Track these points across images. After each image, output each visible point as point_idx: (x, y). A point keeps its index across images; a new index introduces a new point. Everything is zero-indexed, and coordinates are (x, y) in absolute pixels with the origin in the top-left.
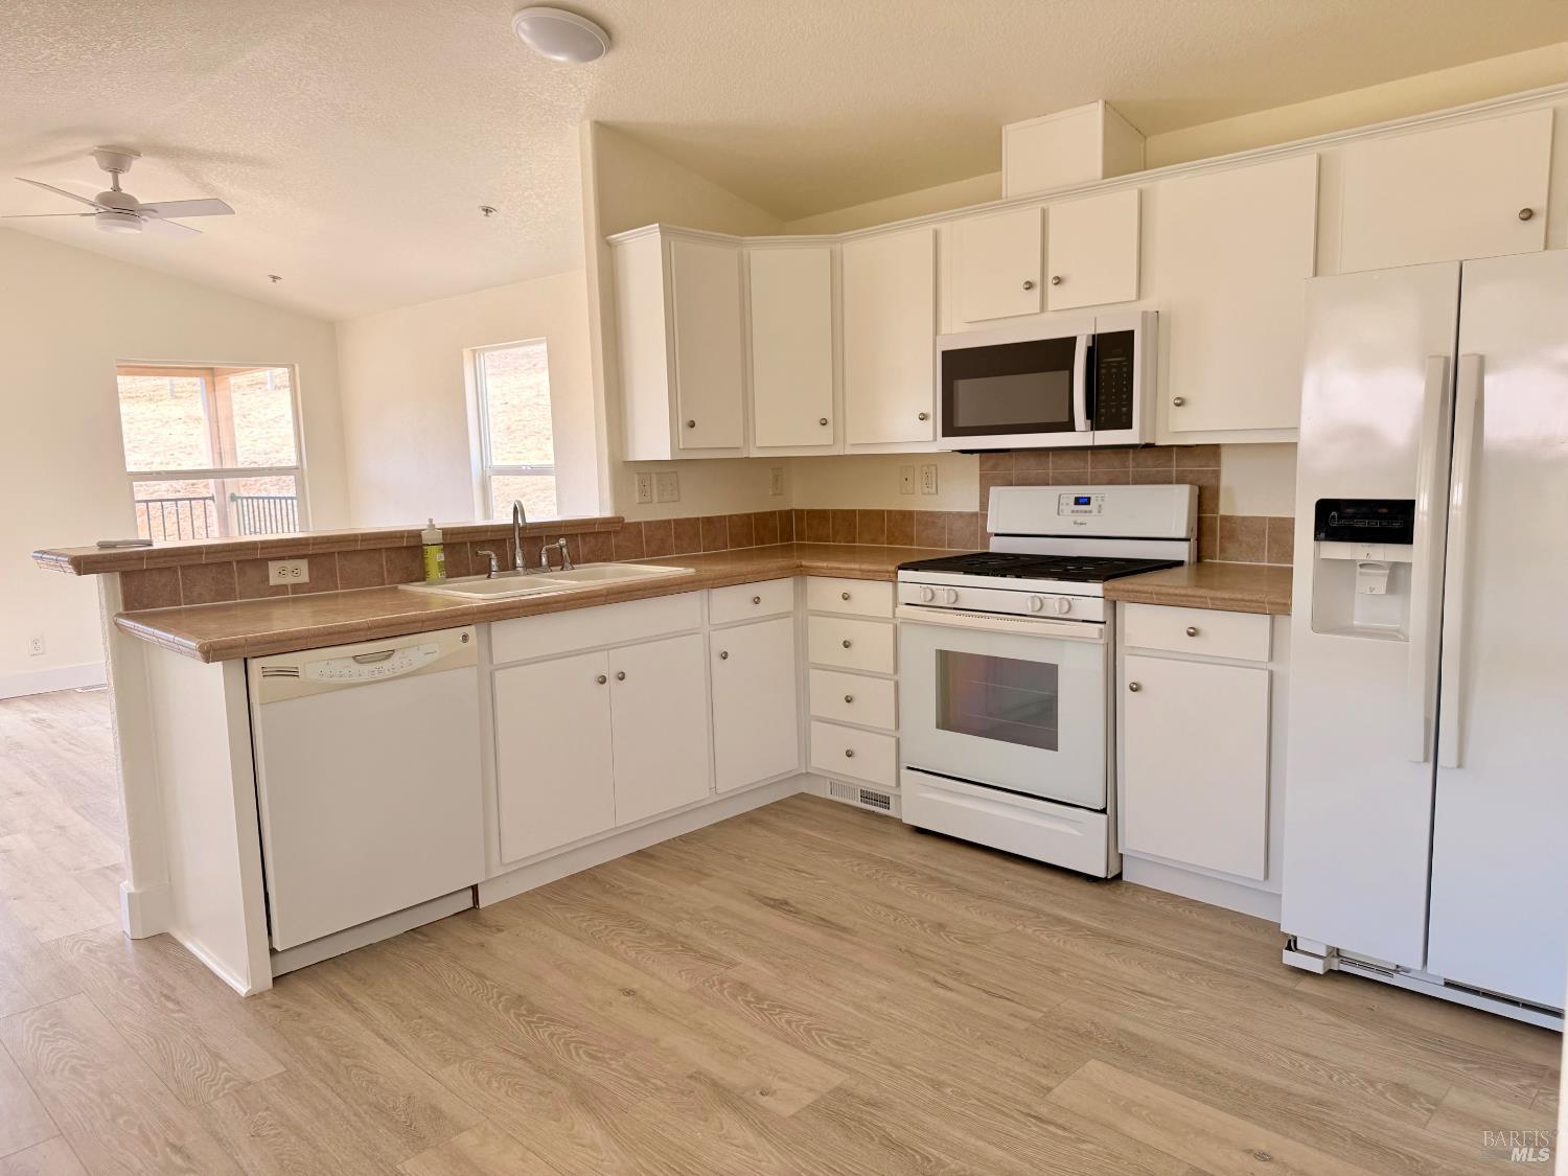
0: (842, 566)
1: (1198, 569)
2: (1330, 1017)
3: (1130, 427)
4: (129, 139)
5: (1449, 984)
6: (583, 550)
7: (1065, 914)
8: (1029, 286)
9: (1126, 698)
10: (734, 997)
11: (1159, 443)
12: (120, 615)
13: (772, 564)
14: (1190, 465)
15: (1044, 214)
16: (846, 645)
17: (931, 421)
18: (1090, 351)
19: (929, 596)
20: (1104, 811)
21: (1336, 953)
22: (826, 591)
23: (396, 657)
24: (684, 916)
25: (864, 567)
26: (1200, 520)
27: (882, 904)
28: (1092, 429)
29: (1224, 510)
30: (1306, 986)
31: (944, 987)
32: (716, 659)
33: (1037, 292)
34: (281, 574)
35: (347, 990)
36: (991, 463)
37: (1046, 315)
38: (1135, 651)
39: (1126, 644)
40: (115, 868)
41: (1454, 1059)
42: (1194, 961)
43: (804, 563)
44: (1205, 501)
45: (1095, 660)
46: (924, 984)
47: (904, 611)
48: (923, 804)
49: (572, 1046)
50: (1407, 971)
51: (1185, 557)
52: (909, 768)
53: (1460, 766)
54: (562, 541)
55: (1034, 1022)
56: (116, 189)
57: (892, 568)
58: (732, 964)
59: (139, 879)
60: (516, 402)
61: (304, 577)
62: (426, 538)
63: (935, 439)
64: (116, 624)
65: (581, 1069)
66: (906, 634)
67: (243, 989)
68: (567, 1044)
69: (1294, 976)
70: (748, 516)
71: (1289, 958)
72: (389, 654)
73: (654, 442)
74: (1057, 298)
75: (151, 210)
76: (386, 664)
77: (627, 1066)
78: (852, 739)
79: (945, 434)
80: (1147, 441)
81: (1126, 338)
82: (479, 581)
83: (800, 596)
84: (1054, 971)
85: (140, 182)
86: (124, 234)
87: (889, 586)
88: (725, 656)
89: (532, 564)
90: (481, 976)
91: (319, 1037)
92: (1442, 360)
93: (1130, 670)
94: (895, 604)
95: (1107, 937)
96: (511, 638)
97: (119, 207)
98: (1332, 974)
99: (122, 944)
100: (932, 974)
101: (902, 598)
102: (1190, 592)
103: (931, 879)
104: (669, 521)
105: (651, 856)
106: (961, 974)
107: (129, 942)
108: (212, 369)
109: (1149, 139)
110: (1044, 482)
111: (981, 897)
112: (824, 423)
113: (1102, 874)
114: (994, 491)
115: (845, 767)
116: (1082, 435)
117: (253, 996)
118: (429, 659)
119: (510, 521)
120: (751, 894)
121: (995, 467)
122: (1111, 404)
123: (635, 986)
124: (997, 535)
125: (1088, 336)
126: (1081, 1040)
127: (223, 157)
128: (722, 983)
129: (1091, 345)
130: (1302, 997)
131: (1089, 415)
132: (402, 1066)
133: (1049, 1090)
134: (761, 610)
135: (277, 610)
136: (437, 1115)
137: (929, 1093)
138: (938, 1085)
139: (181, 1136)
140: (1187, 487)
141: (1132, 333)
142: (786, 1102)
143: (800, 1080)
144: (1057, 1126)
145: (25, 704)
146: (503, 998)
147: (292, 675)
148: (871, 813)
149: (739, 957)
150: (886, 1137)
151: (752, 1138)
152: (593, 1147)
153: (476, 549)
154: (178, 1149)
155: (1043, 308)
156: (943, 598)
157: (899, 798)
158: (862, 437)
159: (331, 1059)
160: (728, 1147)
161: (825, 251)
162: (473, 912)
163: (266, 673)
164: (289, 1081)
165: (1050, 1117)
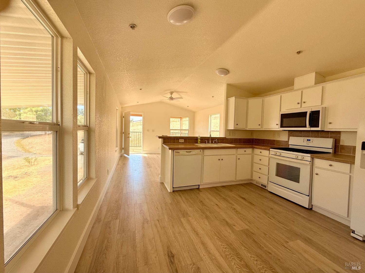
0: (260, 147)
1: (334, 154)
3: (319, 127)
4: (173, 91)
6: (220, 142)
8: (298, 103)
9: (315, 176)
10: (233, 210)
11: (325, 130)
13: (248, 146)
14: (334, 135)
15: (302, 92)
16: (260, 160)
17: (278, 125)
18: (310, 114)
19: (275, 153)
20: (309, 196)
22: (257, 151)
23: (191, 152)
24: (228, 196)
25: (264, 148)
26: (335, 146)
27: (262, 203)
28: (310, 127)
29: (341, 144)
30: (357, 242)
31: (270, 218)
32: (238, 160)
33: (300, 104)
34: (181, 141)
35: (180, 194)
36: (290, 133)
38: (317, 167)
39: (315, 166)
43: (254, 146)
44: (337, 142)
45: (309, 168)
46: (267, 217)
47: (270, 155)
48: (272, 188)
49: (207, 210)
51: (331, 152)
52: (270, 182)
54: (217, 140)
55: (287, 229)
56: (171, 96)
57: (269, 148)
58: (233, 205)
59: (161, 175)
61: (183, 142)
62: (198, 138)
63: (279, 128)
64: (162, 145)
65: (207, 213)
66: (271, 159)
67: (169, 191)
69: (353, 238)
70: (246, 139)
71: (353, 235)
73: (231, 127)
74: (303, 105)
75: (174, 99)
77: (214, 215)
78: (260, 175)
79: (281, 127)
80: (322, 130)
81: (318, 112)
82: (205, 144)
83: (253, 152)
84: (294, 222)
85: (174, 96)
86: (172, 102)
87: (269, 151)
88: (239, 159)
89: (212, 143)
90: (198, 197)
91: (176, 199)
93: (316, 171)
94: (269, 154)
95: (307, 219)
96: (207, 152)
97: (171, 98)
98: (364, 241)
100: (268, 216)
101: (271, 153)
102: (330, 158)
104: (233, 138)
105: (224, 187)
106: (274, 217)
107: (159, 183)
108: (181, 118)
109: (325, 78)
110: (301, 136)
112: (259, 125)
113: (307, 207)
114: (290, 137)
115: (259, 180)
116: (308, 128)
117: (170, 192)
118: (196, 153)
119: (209, 137)
120: (239, 196)
121: (291, 133)
122: (315, 123)
123: (218, 204)
124: (291, 145)
125: (310, 111)
126: (297, 236)
127: (182, 92)
128: (231, 207)
129: (310, 113)
130: (355, 244)
131: (310, 124)
132: (184, 206)
133: (288, 242)
134: (245, 153)
135: (179, 145)
136: (187, 214)
137: (263, 235)
138: (265, 234)
139: (158, 207)
140: (332, 139)
141: (319, 111)
142: (238, 228)
143: (241, 226)
144: (289, 249)
145: (156, 154)
146: (200, 201)
147: (179, 152)
148: (263, 188)
149: (235, 204)
150: (254, 240)
151: (231, 232)
152: (207, 225)
153: (204, 140)
154: (157, 208)
155: (301, 107)
156: (278, 154)
157: (268, 186)
158: (265, 128)
159: (176, 202)
160: (226, 232)
161: (261, 99)
162: (198, 189)
163: (176, 152)
164: (171, 204)
165: (287, 247)
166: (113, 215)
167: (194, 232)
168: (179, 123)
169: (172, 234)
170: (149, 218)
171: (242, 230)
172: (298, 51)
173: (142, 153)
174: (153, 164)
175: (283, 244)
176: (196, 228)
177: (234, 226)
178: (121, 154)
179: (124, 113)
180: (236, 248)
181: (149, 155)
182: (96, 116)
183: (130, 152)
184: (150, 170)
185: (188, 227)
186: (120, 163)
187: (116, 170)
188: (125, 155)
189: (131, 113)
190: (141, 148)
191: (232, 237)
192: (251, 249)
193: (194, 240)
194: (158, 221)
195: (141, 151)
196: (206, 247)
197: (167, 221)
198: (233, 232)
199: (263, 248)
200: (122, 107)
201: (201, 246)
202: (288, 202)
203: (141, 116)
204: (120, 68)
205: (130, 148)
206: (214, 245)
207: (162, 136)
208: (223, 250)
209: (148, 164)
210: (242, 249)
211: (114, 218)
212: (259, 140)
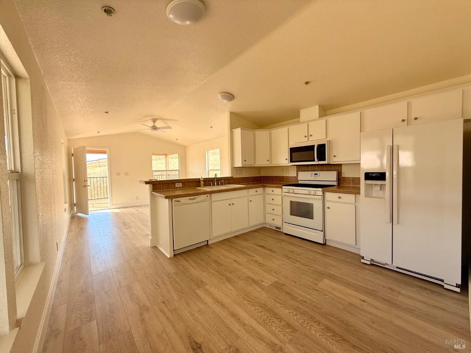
1: (338, 187)
2: (373, 273)
3: (325, 161)
4: (157, 117)
5: (397, 268)
6: (226, 182)
7: (317, 251)
8: (306, 136)
9: (327, 210)
10: (255, 263)
11: (331, 164)
12: (152, 191)
13: (260, 185)
14: (336, 168)
15: (308, 124)
16: (273, 200)
17: (288, 160)
18: (317, 147)
19: (289, 191)
20: (322, 231)
21: (372, 260)
22: (269, 190)
24: (244, 248)
25: (276, 185)
26: (338, 178)
27: (281, 247)
28: (318, 161)
29: (343, 176)
30: (366, 266)
31: (294, 263)
32: (249, 202)
33: (307, 137)
34: (178, 185)
35: (186, 258)
36: (298, 168)
37: (308, 142)
38: (328, 201)
40: (148, 235)
41: (401, 283)
42: (342, 260)
43: (265, 185)
44: (339, 174)
45: (321, 202)
46: (290, 262)
47: (283, 193)
48: (287, 229)
50: (388, 264)
51: (336, 184)
52: (285, 222)
53: (398, 223)
54: (223, 181)
55: (312, 271)
56: (154, 125)
57: (281, 186)
58: (254, 257)
59: (152, 236)
60: (212, 160)
61: (181, 186)
62: (201, 180)
64: (151, 193)
65: (228, 275)
66: (284, 198)
67: (169, 257)
68: (225, 270)
69: (363, 264)
70: (254, 177)
71: (362, 261)
72: (195, 199)
73: (239, 163)
74: (311, 138)
75: (159, 128)
76: (194, 200)
77: (236, 275)
78: (274, 217)
79: (290, 162)
80: (328, 163)
82: (209, 187)
83: (264, 191)
84: (315, 261)
85: (158, 125)
86: (155, 132)
87: (281, 189)
88: (251, 201)
89: (218, 184)
90: (209, 256)
91: (181, 266)
92: (390, 146)
93: (327, 204)
95: (324, 255)
96: (215, 197)
97: (154, 128)
98: (371, 264)
99: (149, 247)
100: (292, 261)
101: (283, 191)
102: (337, 190)
103: (290, 243)
104: (240, 178)
105: (238, 237)
106: (297, 261)
107: (150, 247)
108: (166, 154)
109: (327, 111)
110: (308, 171)
111: (299, 246)
112: (268, 160)
113: (322, 243)
114: (299, 173)
115: (272, 222)
116: (316, 162)
117: (170, 258)
118: (201, 200)
119: (214, 177)
120: (256, 244)
121: (299, 168)
122: (322, 156)
123: (237, 260)
124: (300, 180)
125: (317, 145)
126: (322, 275)
127: (171, 120)
128: (252, 260)
130: (366, 269)
131: (317, 158)
132: (196, 272)
133: (317, 284)
134: (257, 193)
135: (176, 191)
136: (202, 281)
137: (294, 283)
138: (295, 282)
139: (158, 283)
140: (336, 172)
141: (325, 144)
142: (266, 283)
143: (268, 279)
144: (320, 292)
145: (135, 207)
146: (213, 261)
147: (179, 201)
148: (277, 231)
149: (255, 256)
150: (286, 292)
151: (260, 290)
152: (231, 290)
153: (208, 182)
154: (157, 285)
155: (308, 140)
156: (291, 191)
157: (283, 228)
158: (275, 163)
159: (183, 270)
160: (256, 292)
161: (268, 132)
162: (207, 245)
163: (175, 201)
164: (176, 274)
165: (318, 290)
166: (82, 316)
167: (217, 303)
168: (164, 161)
169: (189, 316)
170: (148, 304)
171: (271, 285)
172: (306, 81)
173: (110, 208)
174: (133, 222)
175: (313, 287)
176: (219, 297)
177: (262, 282)
178: (71, 213)
179: (72, 148)
180: (271, 308)
181: (122, 210)
182: (34, 153)
183: (90, 209)
184: (131, 231)
185: (209, 300)
186: (73, 228)
187: (68, 241)
188: (80, 214)
189: (87, 149)
190: (108, 200)
191: (263, 296)
192: (287, 303)
193: (221, 315)
194: (164, 303)
195: (108, 206)
196: (238, 319)
197: (176, 299)
198: (262, 289)
199: (297, 298)
200: (68, 140)
201: (233, 320)
202: (304, 241)
203: (104, 152)
204: (74, 75)
205: (89, 203)
206: (247, 312)
207: (149, 181)
208: (259, 315)
209: (125, 223)
210: (278, 306)
211: (86, 321)
212: (267, 177)
